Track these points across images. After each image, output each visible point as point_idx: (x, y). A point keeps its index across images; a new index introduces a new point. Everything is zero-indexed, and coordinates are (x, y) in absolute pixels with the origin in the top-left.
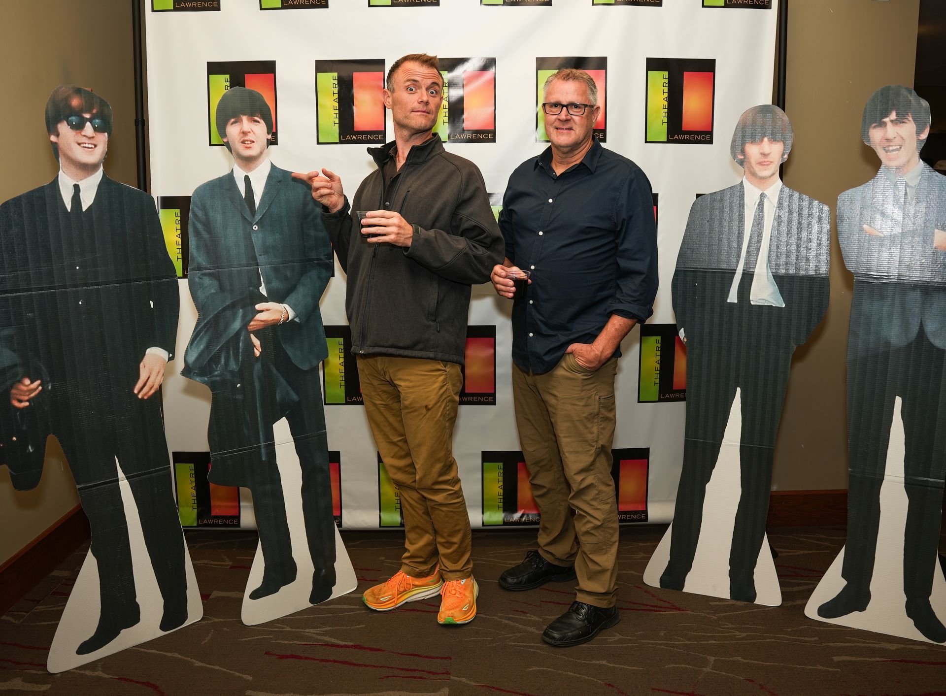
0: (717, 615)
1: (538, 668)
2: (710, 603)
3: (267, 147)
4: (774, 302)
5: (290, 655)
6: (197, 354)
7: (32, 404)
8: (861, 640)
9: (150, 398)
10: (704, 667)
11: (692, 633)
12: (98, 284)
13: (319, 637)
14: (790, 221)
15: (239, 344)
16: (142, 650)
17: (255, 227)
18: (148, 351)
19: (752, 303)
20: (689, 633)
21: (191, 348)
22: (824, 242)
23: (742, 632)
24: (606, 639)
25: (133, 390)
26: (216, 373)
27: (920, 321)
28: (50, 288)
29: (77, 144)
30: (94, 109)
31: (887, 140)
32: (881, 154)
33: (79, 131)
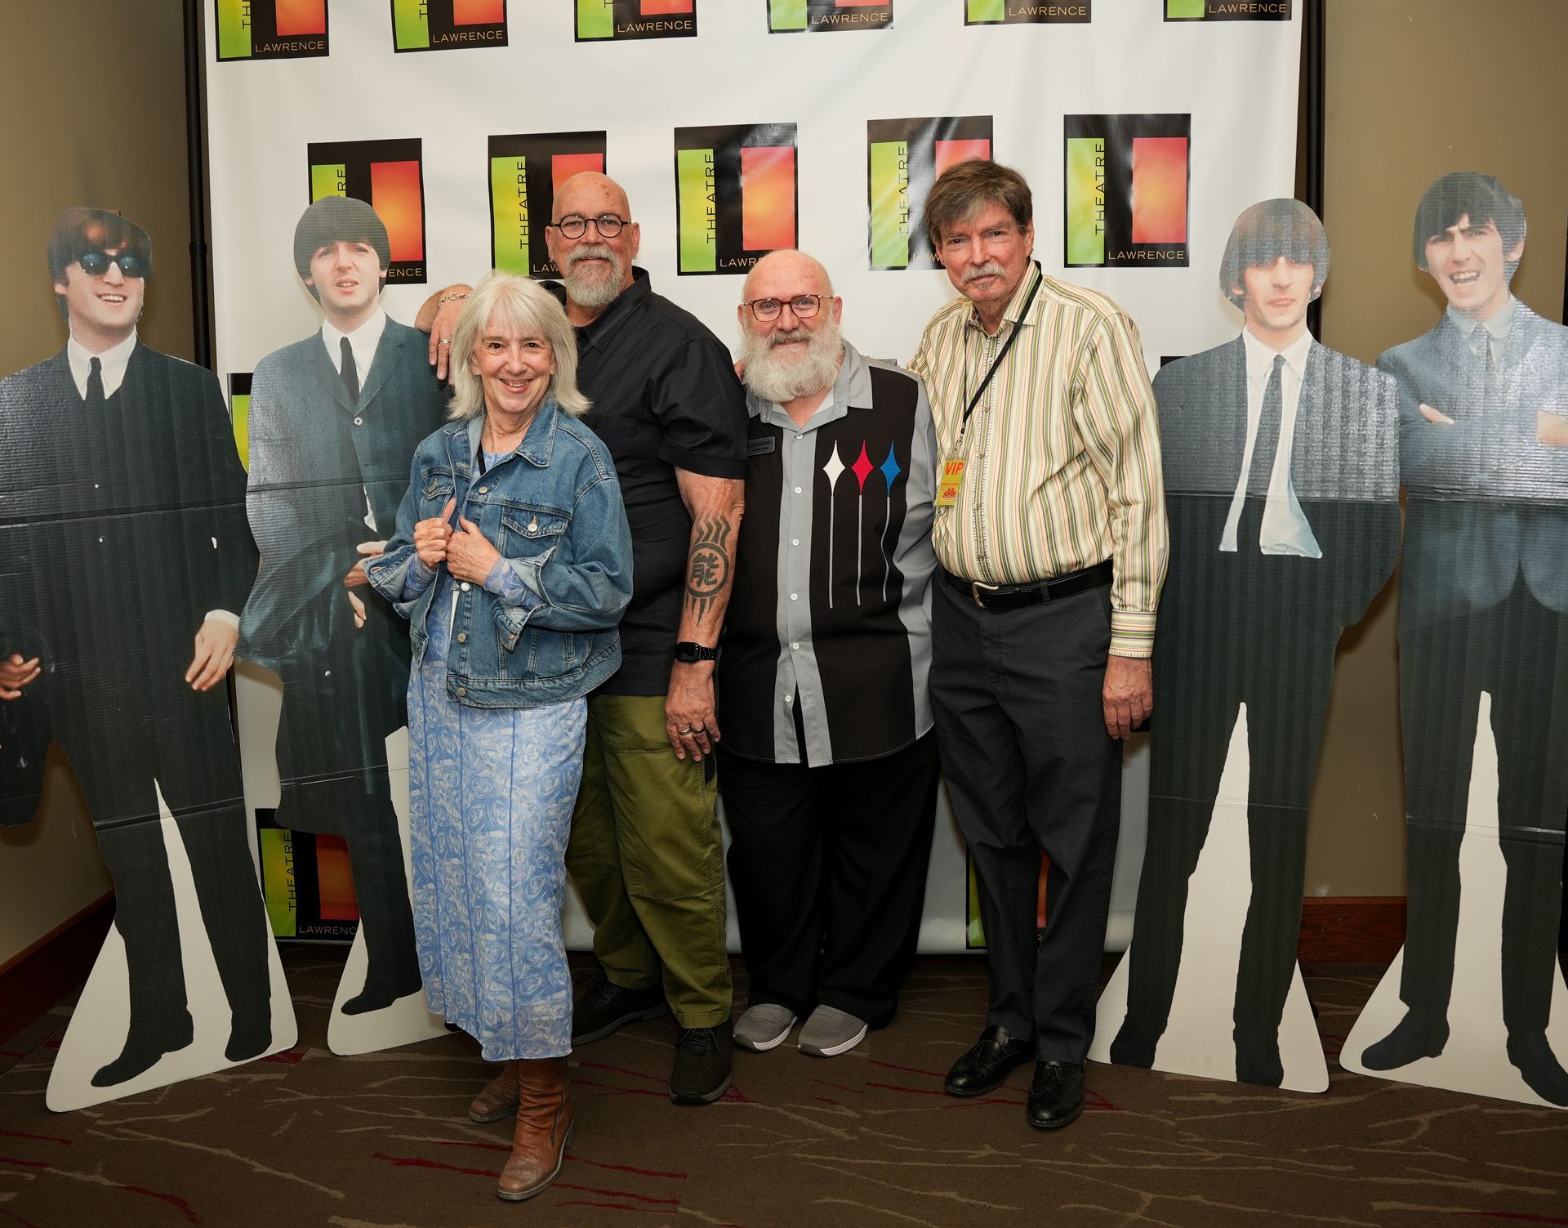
0: (1177, 1120)
1: (833, 1200)
3: (381, 289)
4: (1303, 550)
5: (416, 1160)
6: (260, 622)
7: (26, 694)
9: (209, 691)
10: (1133, 1210)
11: (1124, 1150)
12: (129, 511)
13: (470, 1132)
14: (1327, 405)
15: (329, 608)
17: (358, 421)
18: (209, 616)
19: (1263, 551)
20: (1119, 1149)
21: (250, 613)
22: (1389, 442)
23: (1217, 1152)
24: (965, 1154)
25: (184, 676)
26: (291, 652)
27: (1517, 565)
28: (55, 517)
29: (96, 297)
30: (122, 241)
31: (1456, 263)
32: (1447, 286)
33: (99, 277)
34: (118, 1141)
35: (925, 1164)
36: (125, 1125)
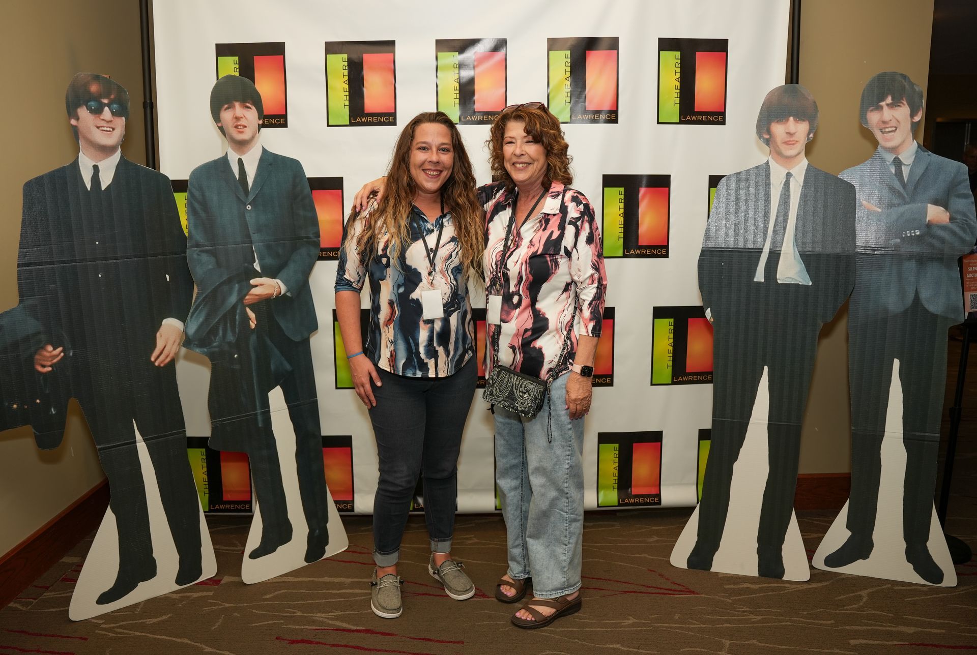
0: (732, 598)
1: (551, 652)
2: (726, 587)
3: (259, 131)
4: (801, 280)
5: (301, 640)
6: (197, 326)
7: (55, 369)
8: (878, 623)
9: (165, 366)
11: (707, 617)
12: (117, 258)
13: (329, 621)
14: (815, 200)
15: (236, 317)
17: (249, 207)
18: (164, 321)
19: (779, 282)
20: (704, 616)
21: (191, 321)
23: (757, 615)
24: (619, 623)
25: (150, 357)
26: (215, 344)
27: (915, 289)
28: (71, 262)
29: (96, 128)
30: (111, 95)
31: (884, 122)
32: (878, 135)
33: (98, 115)
34: (117, 636)
35: (598, 629)
36: (120, 627)
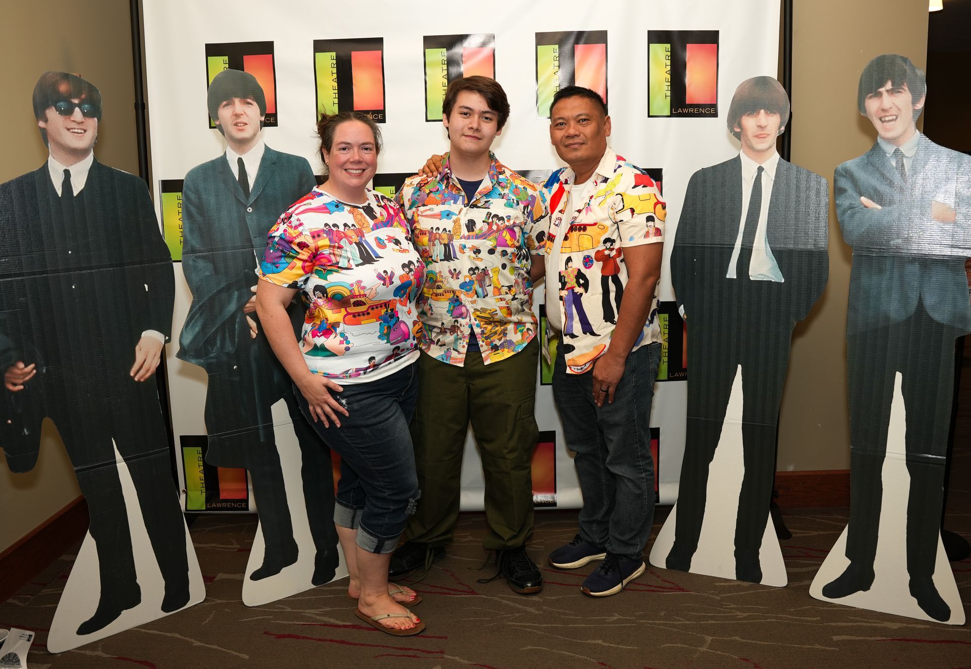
0: (720, 596)
1: (533, 648)
2: (715, 584)
3: (261, 129)
4: (774, 277)
5: (289, 635)
6: (192, 336)
7: (27, 387)
8: (864, 620)
9: (147, 380)
10: (701, 646)
11: (693, 613)
12: (91, 268)
13: (318, 617)
14: (788, 195)
15: (235, 326)
16: (143, 630)
17: (250, 210)
18: (144, 334)
19: (751, 278)
20: (690, 613)
21: (186, 330)
22: (822, 216)
23: (744, 612)
24: (604, 619)
25: (129, 372)
26: (212, 355)
27: (918, 296)
28: (43, 272)
29: (66, 130)
30: (82, 94)
31: (884, 110)
32: (878, 124)
33: (68, 117)
35: (583, 625)
